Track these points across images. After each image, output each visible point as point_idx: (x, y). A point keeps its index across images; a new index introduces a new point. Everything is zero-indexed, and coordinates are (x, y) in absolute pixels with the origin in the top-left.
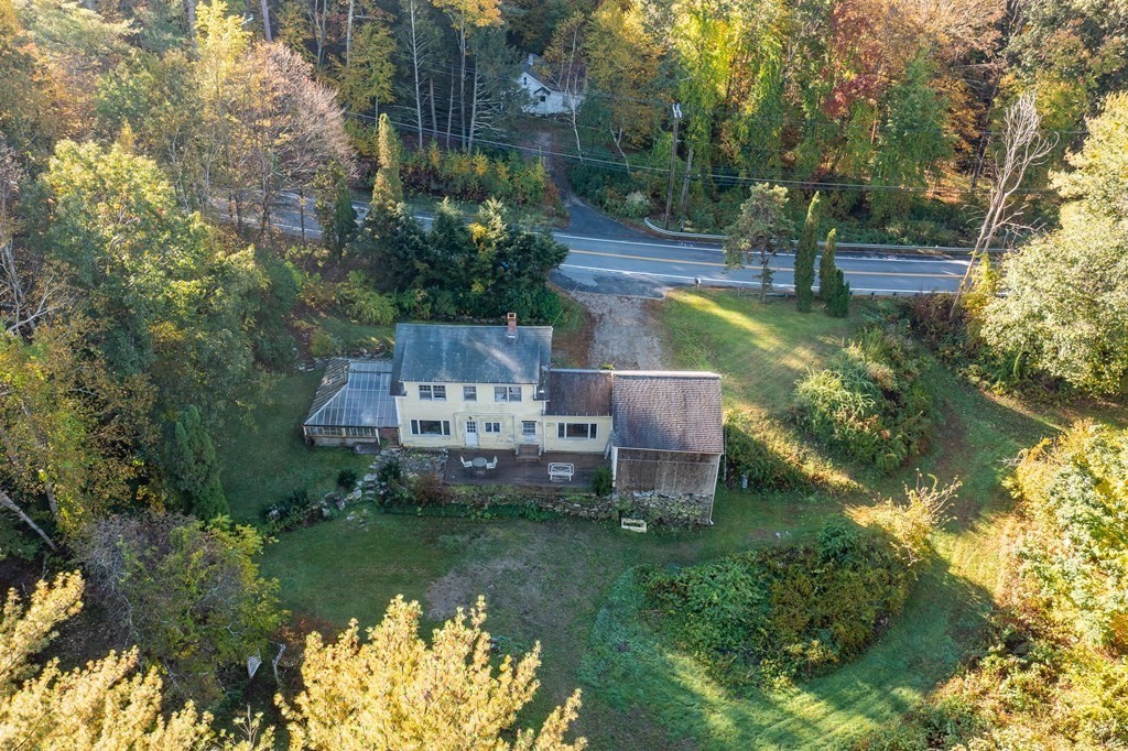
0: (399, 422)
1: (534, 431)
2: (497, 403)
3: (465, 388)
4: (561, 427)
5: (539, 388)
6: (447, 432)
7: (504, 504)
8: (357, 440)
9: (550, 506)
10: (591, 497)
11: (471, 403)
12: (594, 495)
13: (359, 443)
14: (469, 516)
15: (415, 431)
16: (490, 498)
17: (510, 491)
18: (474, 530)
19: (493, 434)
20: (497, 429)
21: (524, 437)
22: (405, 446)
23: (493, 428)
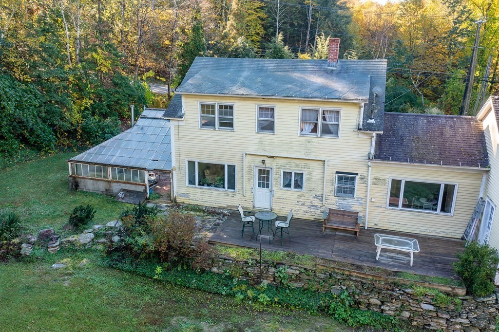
0: (174, 164)
1: (352, 192)
2: (303, 139)
3: (261, 109)
4: (396, 184)
5: (367, 116)
6: (232, 186)
7: (294, 285)
8: (124, 186)
9: (375, 301)
10: (456, 295)
11: (266, 136)
12: (461, 291)
13: (124, 190)
14: (233, 296)
15: (192, 182)
16: (272, 270)
17: (309, 264)
18: (236, 319)
19: (292, 193)
20: (298, 185)
21: (336, 199)
22: (178, 200)
23: (294, 181)
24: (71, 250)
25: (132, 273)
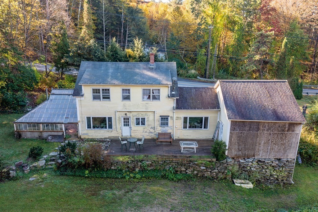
0: (79, 119)
1: (167, 124)
2: (144, 102)
3: (123, 90)
5: (172, 91)
6: (110, 127)
7: (149, 168)
8: (50, 133)
9: (183, 169)
10: (213, 162)
11: (127, 102)
12: (214, 160)
13: (50, 135)
14: (125, 178)
15: (89, 127)
16: (140, 163)
17: (155, 159)
18: (128, 187)
19: (140, 127)
20: (143, 124)
21: (161, 128)
22: (82, 137)
23: (141, 122)
24: (35, 170)
25: (74, 176)
